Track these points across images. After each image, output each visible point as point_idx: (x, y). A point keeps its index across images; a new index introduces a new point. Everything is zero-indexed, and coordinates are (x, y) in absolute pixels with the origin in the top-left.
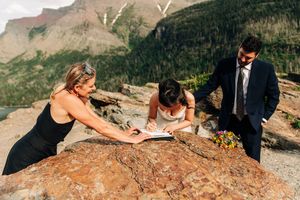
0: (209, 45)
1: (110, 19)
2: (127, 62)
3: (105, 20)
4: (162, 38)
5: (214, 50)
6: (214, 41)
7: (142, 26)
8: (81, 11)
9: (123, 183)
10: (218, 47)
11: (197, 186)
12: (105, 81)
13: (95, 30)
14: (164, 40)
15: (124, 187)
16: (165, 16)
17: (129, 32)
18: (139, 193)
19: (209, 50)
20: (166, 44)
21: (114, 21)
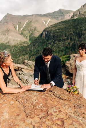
0: (69, 41)
1: (20, 28)
2: (28, 49)
3: (17, 28)
4: (45, 37)
5: (71, 44)
6: (71, 39)
7: (36, 31)
8: (5, 23)
9: (18, 113)
10: (73, 42)
11: (55, 114)
12: (17, 58)
13: (13, 33)
14: (47, 38)
15: (18, 115)
16: (47, 27)
17: (29, 34)
18: (25, 118)
19: (69, 43)
20: (47, 40)
21: (22, 29)
